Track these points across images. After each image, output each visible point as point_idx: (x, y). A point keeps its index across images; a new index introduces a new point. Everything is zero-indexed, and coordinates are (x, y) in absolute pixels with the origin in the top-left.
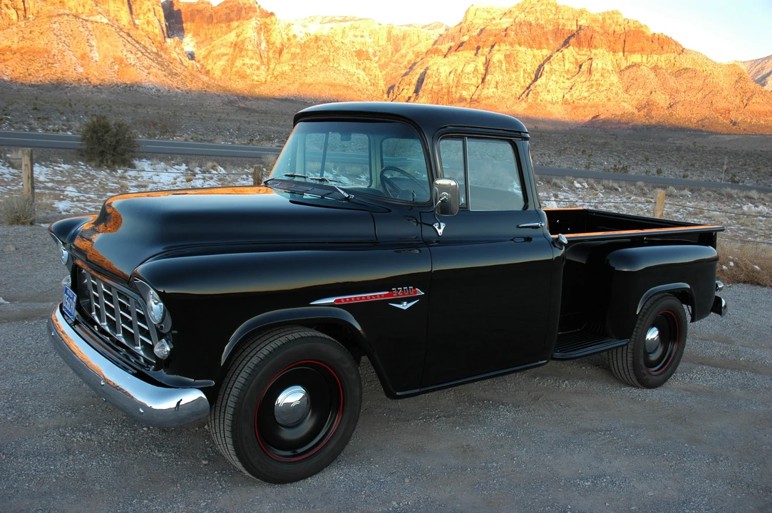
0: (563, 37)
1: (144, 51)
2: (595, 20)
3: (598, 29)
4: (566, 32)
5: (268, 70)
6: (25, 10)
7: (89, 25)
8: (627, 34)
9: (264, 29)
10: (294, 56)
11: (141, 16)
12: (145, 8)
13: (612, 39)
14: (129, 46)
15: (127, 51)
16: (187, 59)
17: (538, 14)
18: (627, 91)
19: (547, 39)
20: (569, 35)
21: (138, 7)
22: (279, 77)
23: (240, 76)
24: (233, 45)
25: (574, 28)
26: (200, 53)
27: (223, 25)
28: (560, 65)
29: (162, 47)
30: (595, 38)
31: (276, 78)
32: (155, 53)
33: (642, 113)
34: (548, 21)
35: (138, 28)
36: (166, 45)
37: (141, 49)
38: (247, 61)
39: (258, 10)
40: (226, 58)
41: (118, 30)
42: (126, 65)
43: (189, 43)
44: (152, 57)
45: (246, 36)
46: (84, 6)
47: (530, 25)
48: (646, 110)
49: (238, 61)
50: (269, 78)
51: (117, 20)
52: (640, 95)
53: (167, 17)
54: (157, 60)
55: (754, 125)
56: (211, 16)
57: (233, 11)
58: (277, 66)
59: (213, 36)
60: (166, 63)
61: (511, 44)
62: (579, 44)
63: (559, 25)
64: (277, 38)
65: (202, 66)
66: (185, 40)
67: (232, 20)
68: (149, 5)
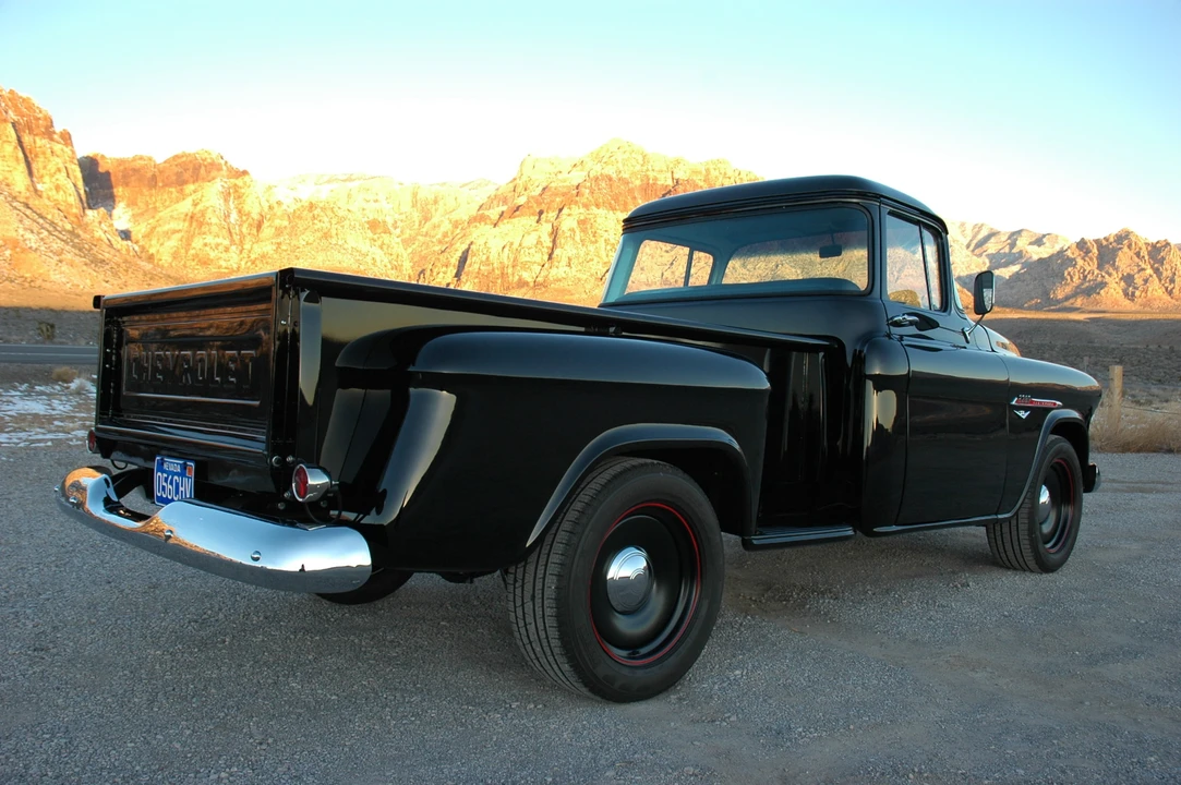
1: (51, 229)
2: (695, 172)
4: (658, 188)
5: (241, 252)
9: (233, 194)
10: (279, 231)
11: (47, 179)
12: (52, 167)
14: (27, 222)
15: (25, 229)
16: (119, 239)
17: (620, 165)
19: (635, 198)
20: (663, 192)
21: (41, 165)
22: (257, 262)
23: (199, 261)
24: (188, 218)
25: (670, 183)
26: (138, 231)
27: (173, 190)
29: (79, 221)
31: (253, 263)
32: (69, 232)
34: (633, 173)
35: (40, 196)
36: (86, 219)
37: (47, 226)
38: (209, 239)
39: (224, 168)
40: (178, 236)
41: (10, 199)
42: (23, 251)
43: (122, 216)
44: (65, 238)
45: (207, 204)
47: (610, 179)
49: (196, 240)
50: (243, 263)
51: (8, 185)
53: (87, 181)
54: (72, 241)
56: (154, 177)
57: (186, 170)
58: (255, 246)
59: (158, 204)
60: (86, 246)
61: (586, 206)
63: (649, 180)
64: (253, 208)
65: (143, 248)
66: (116, 212)
67: (185, 182)
68: (56, 162)
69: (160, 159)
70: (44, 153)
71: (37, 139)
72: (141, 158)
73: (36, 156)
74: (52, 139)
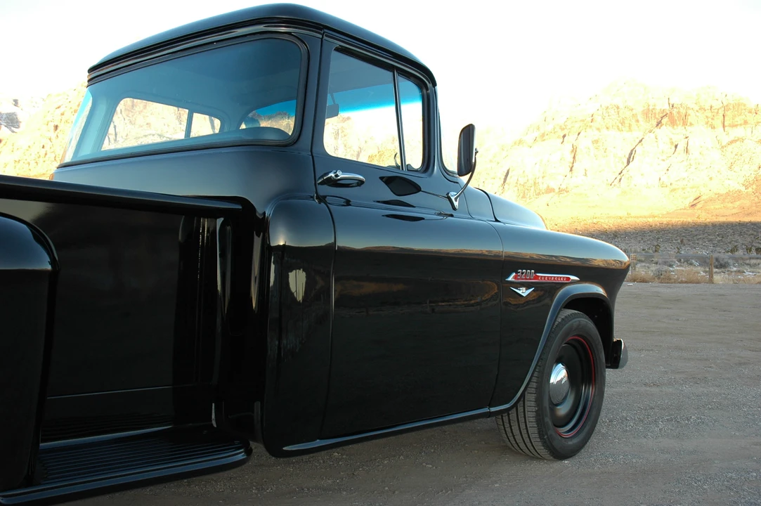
0: (655, 117)
2: (688, 97)
3: (693, 106)
4: (657, 111)
8: (726, 108)
9: (341, 133)
10: (372, 158)
13: (710, 115)
17: (626, 96)
18: (730, 168)
19: (638, 121)
20: (661, 115)
25: (667, 107)
28: (653, 147)
30: (689, 115)
33: (750, 190)
34: (636, 102)
47: (618, 108)
48: (754, 187)
52: (746, 171)
61: (599, 129)
62: (673, 123)
63: (649, 106)
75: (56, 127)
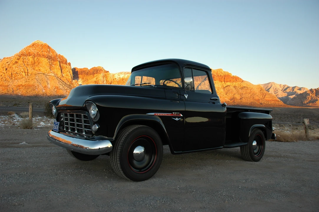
3: (216, 75)
6: (28, 73)
7: (48, 76)
8: (225, 76)
9: (105, 76)
11: (65, 73)
12: (66, 71)
13: (220, 78)
14: (60, 83)
15: (60, 84)
18: (226, 94)
21: (64, 70)
24: (95, 82)
27: (92, 75)
28: (204, 86)
29: (71, 83)
32: (69, 85)
33: (232, 101)
35: (63, 77)
36: (73, 82)
37: (64, 84)
39: (103, 71)
41: (57, 78)
42: (59, 89)
43: (80, 82)
45: (99, 79)
46: (46, 71)
51: (57, 75)
52: (231, 95)
53: (73, 73)
54: (69, 87)
55: (267, 104)
56: (88, 73)
57: (95, 71)
59: (88, 79)
66: (79, 80)
67: (95, 74)
68: (67, 69)
69: (89, 69)
70: (65, 68)
71: (64, 64)
72: (85, 68)
73: (63, 68)
74: (67, 64)
75: (6, 69)
